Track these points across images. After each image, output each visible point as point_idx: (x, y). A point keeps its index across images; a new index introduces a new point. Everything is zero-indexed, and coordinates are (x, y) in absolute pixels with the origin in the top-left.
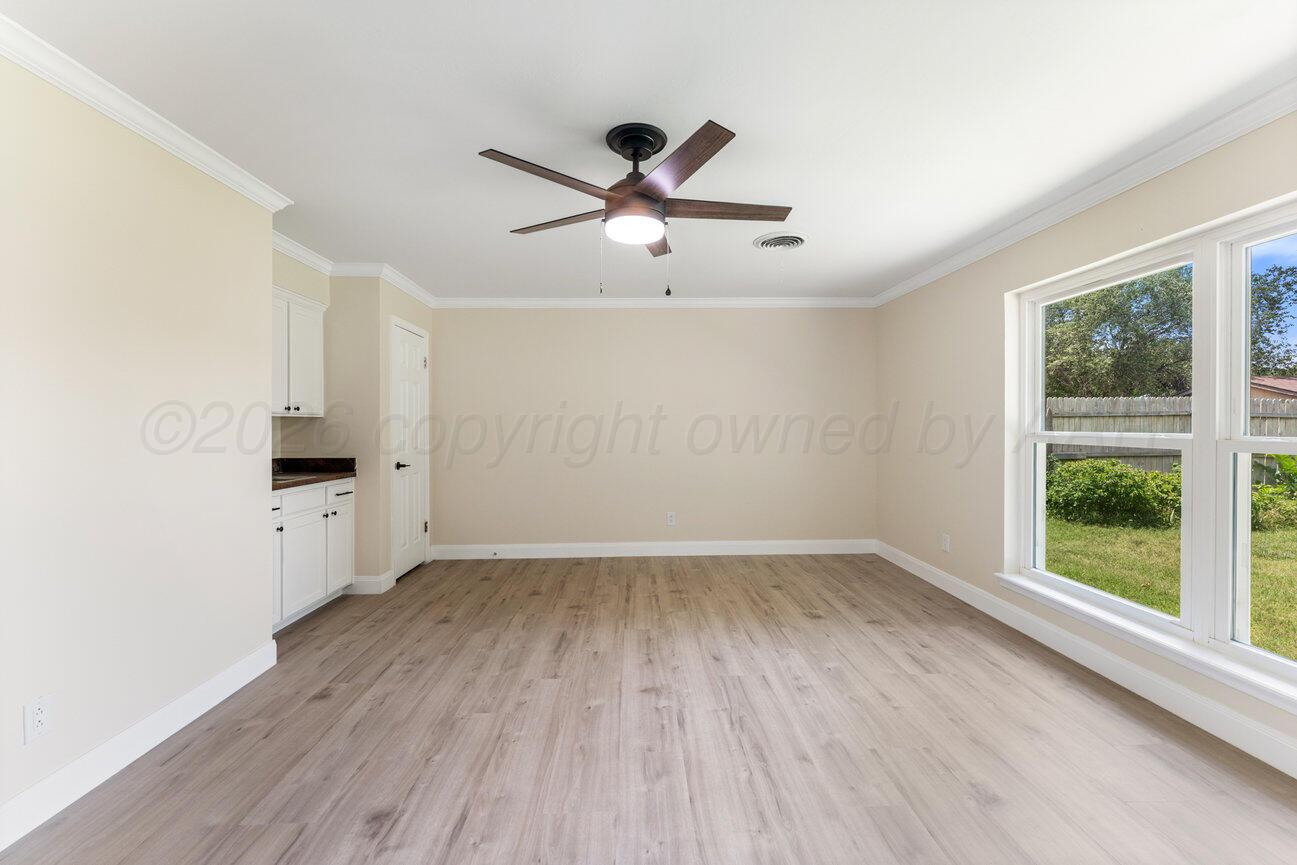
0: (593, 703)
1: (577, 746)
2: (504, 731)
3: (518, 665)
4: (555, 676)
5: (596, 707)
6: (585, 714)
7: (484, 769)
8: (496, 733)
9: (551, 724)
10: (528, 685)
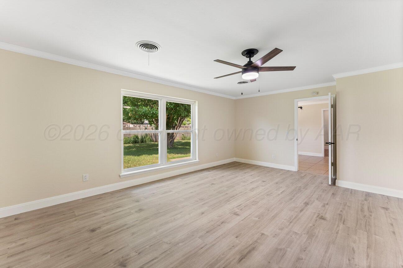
0: (257, 219)
1: (269, 212)
2: (289, 223)
3: (277, 250)
4: (263, 234)
5: (257, 218)
6: (261, 217)
7: (296, 217)
8: (292, 224)
9: (273, 219)
10: (275, 236)
